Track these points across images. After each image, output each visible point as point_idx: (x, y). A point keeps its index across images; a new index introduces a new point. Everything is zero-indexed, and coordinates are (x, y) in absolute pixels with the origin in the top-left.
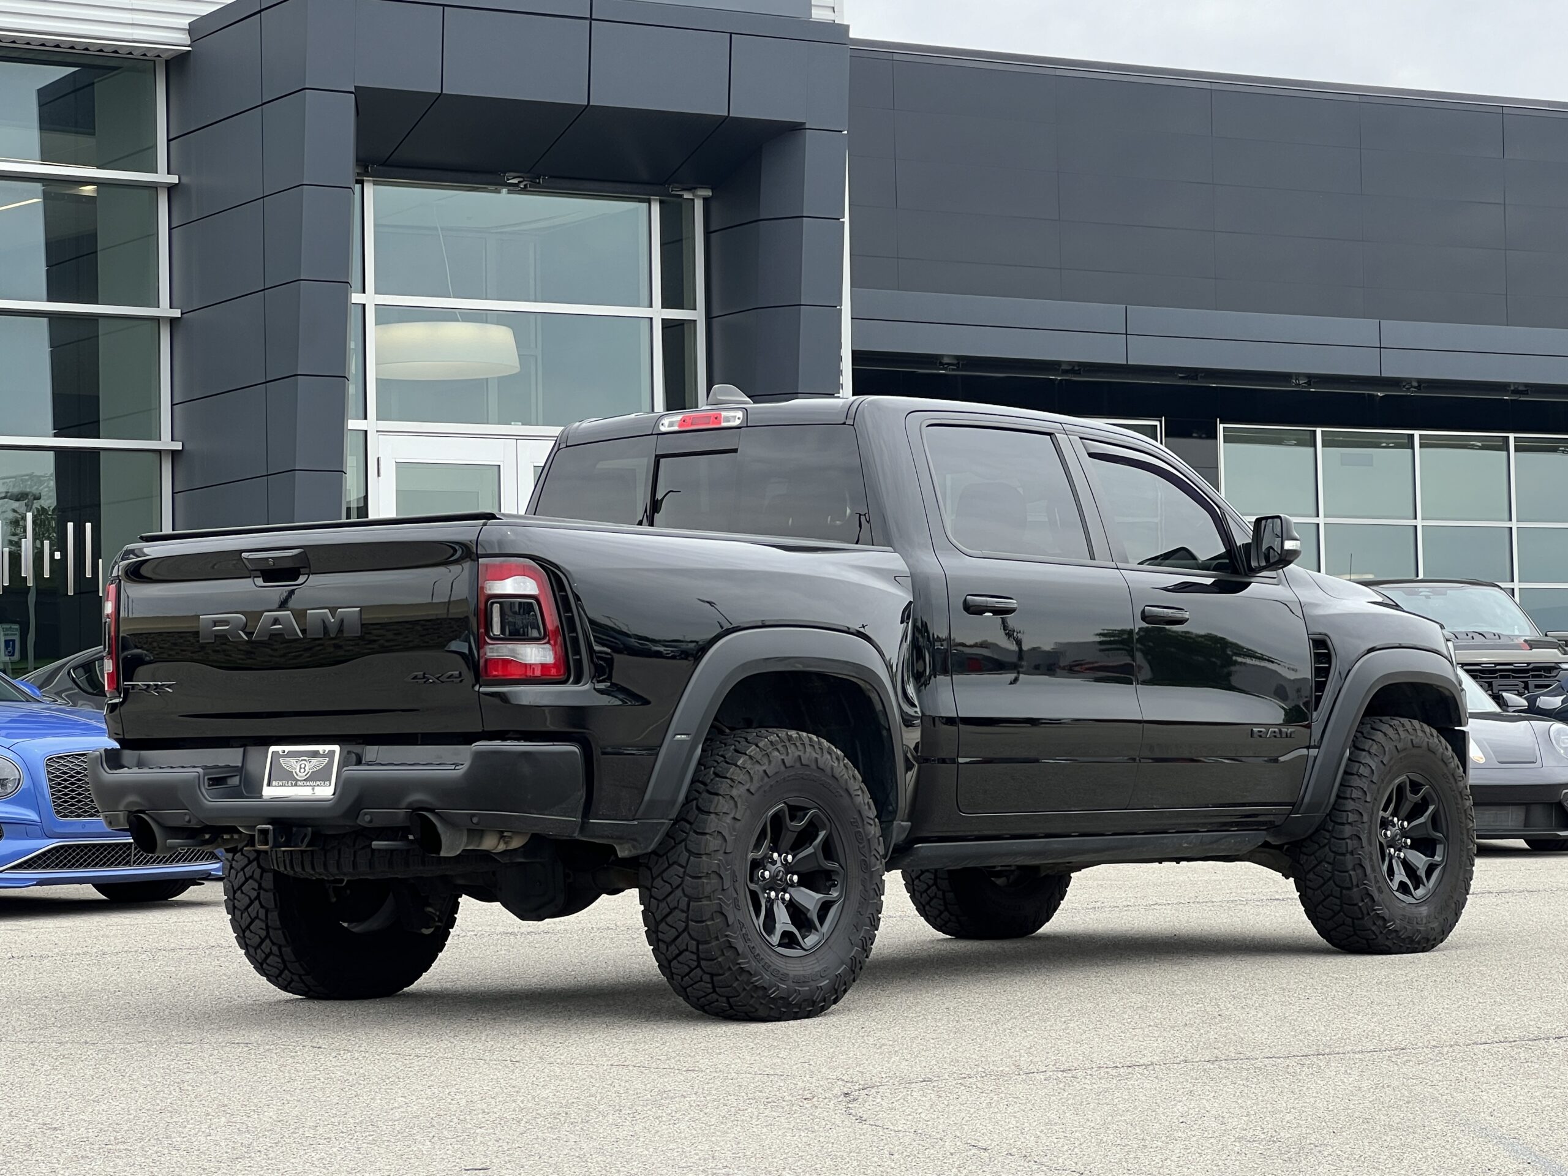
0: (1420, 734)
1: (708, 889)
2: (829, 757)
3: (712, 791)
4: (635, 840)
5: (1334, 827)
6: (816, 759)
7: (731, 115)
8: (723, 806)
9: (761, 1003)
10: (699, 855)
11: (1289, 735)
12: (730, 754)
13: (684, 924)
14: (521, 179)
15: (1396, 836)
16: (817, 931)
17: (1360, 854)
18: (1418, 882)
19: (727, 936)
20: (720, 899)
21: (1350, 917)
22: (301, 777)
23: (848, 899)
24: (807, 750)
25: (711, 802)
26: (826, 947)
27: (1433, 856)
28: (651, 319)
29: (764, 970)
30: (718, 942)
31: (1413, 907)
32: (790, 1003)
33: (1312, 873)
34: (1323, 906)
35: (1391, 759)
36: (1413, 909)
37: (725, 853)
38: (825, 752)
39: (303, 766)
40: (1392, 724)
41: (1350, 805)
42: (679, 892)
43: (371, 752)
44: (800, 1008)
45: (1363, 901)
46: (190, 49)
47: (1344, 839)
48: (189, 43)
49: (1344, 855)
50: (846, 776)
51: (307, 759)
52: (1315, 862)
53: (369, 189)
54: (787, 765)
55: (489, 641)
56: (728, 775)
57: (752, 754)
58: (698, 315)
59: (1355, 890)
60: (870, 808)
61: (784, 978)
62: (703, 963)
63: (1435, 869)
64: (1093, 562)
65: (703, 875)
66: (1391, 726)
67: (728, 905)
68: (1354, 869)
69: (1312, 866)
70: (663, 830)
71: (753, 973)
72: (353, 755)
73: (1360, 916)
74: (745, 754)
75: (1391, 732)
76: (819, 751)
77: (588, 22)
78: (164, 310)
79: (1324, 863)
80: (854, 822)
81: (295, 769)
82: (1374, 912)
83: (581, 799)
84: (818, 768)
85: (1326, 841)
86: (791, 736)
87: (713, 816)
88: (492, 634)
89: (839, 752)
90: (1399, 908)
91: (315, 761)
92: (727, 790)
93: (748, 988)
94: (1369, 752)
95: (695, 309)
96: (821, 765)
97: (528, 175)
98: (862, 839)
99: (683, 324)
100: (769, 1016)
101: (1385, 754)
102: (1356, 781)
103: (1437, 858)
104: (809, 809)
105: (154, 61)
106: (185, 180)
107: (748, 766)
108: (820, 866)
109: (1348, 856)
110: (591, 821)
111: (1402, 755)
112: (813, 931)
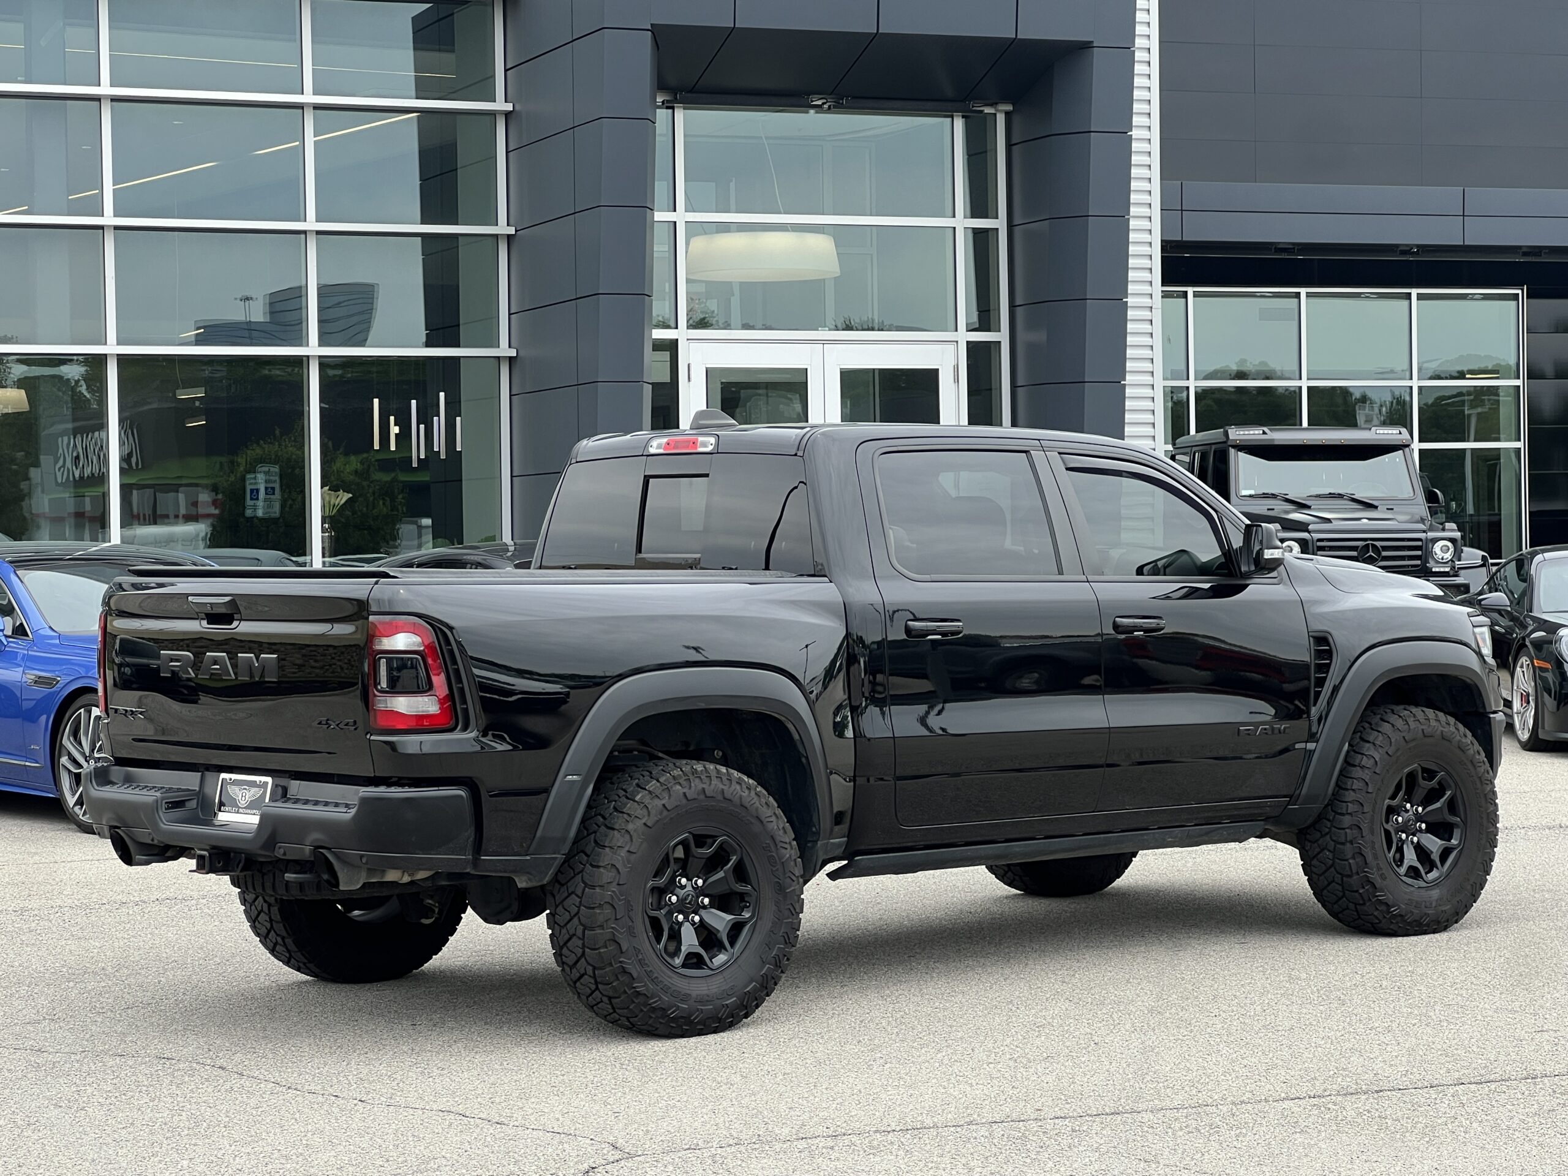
0: (1433, 723)
1: (601, 919)
2: (738, 787)
3: (609, 825)
4: (531, 874)
5: (1334, 817)
6: (723, 791)
7: (1018, 37)
8: (618, 840)
9: (661, 1023)
10: (593, 887)
11: (1282, 732)
12: (632, 789)
13: (581, 950)
14: (825, 101)
15: (1409, 821)
16: (726, 950)
17: (1359, 843)
18: (1431, 866)
19: (621, 962)
20: (613, 928)
21: (1352, 903)
22: (243, 805)
23: (761, 919)
24: (713, 782)
25: (606, 836)
26: (736, 966)
27: (1449, 840)
28: (954, 228)
29: (663, 992)
30: (611, 968)
31: (1423, 891)
32: (692, 1022)
33: (1315, 859)
34: (1328, 891)
35: (1398, 750)
36: (1423, 892)
37: (618, 884)
38: (734, 783)
39: (244, 794)
40: (1402, 715)
41: (1350, 796)
42: (576, 920)
43: (296, 787)
44: (704, 1025)
45: (1363, 888)
47: (1344, 829)
49: (1343, 844)
50: (757, 804)
51: (247, 788)
52: (1318, 850)
53: (680, 114)
54: (689, 797)
55: (376, 692)
56: (624, 810)
57: (651, 789)
58: (999, 223)
59: (1355, 877)
60: (785, 832)
61: (686, 998)
62: (600, 986)
63: (1452, 852)
64: (1061, 578)
65: (596, 905)
66: (1400, 716)
67: (621, 934)
68: (1354, 858)
69: (1315, 853)
70: (557, 864)
71: (649, 995)
72: (280, 788)
73: (1361, 902)
74: (645, 789)
75: (1399, 723)
76: (727, 782)
78: (503, 228)
79: (1326, 851)
80: (766, 847)
81: (238, 797)
82: (1376, 899)
83: (469, 838)
84: (724, 798)
85: (1327, 830)
86: (696, 770)
87: (607, 849)
88: (379, 687)
89: (751, 781)
90: (1406, 893)
91: (253, 790)
92: (623, 824)
93: (645, 1010)
94: (1374, 744)
95: (997, 218)
96: (728, 795)
98: (776, 862)
99: (986, 233)
100: (670, 1033)
101: (1391, 745)
102: (1357, 772)
103: (1454, 842)
104: (717, 836)
107: (647, 801)
108: (731, 889)
109: (1348, 845)
110: (482, 858)
111: (1411, 745)
112: (723, 951)
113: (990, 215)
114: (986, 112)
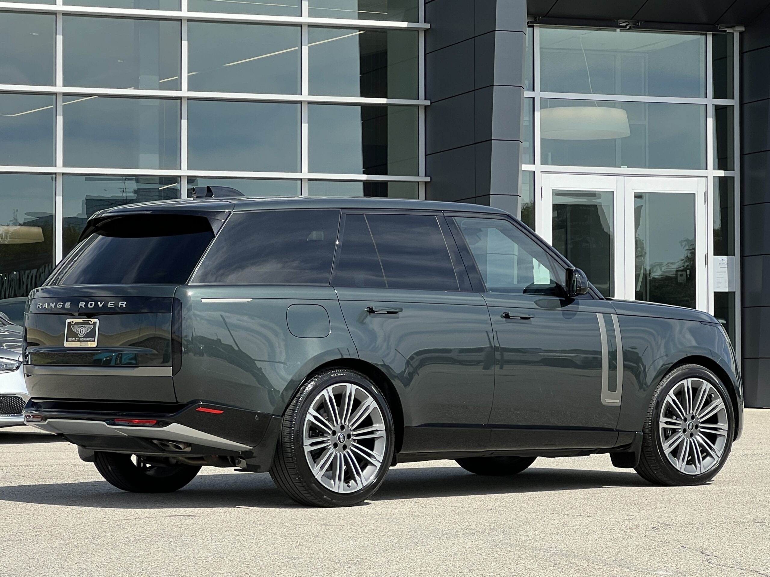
14: (627, 23)
28: (706, 105)
53: (537, 30)
58: (734, 102)
78: (422, 101)
95: (734, 99)
97: (631, 21)
99: (726, 108)
106: (432, 27)
113: (728, 97)
114: (728, 31)
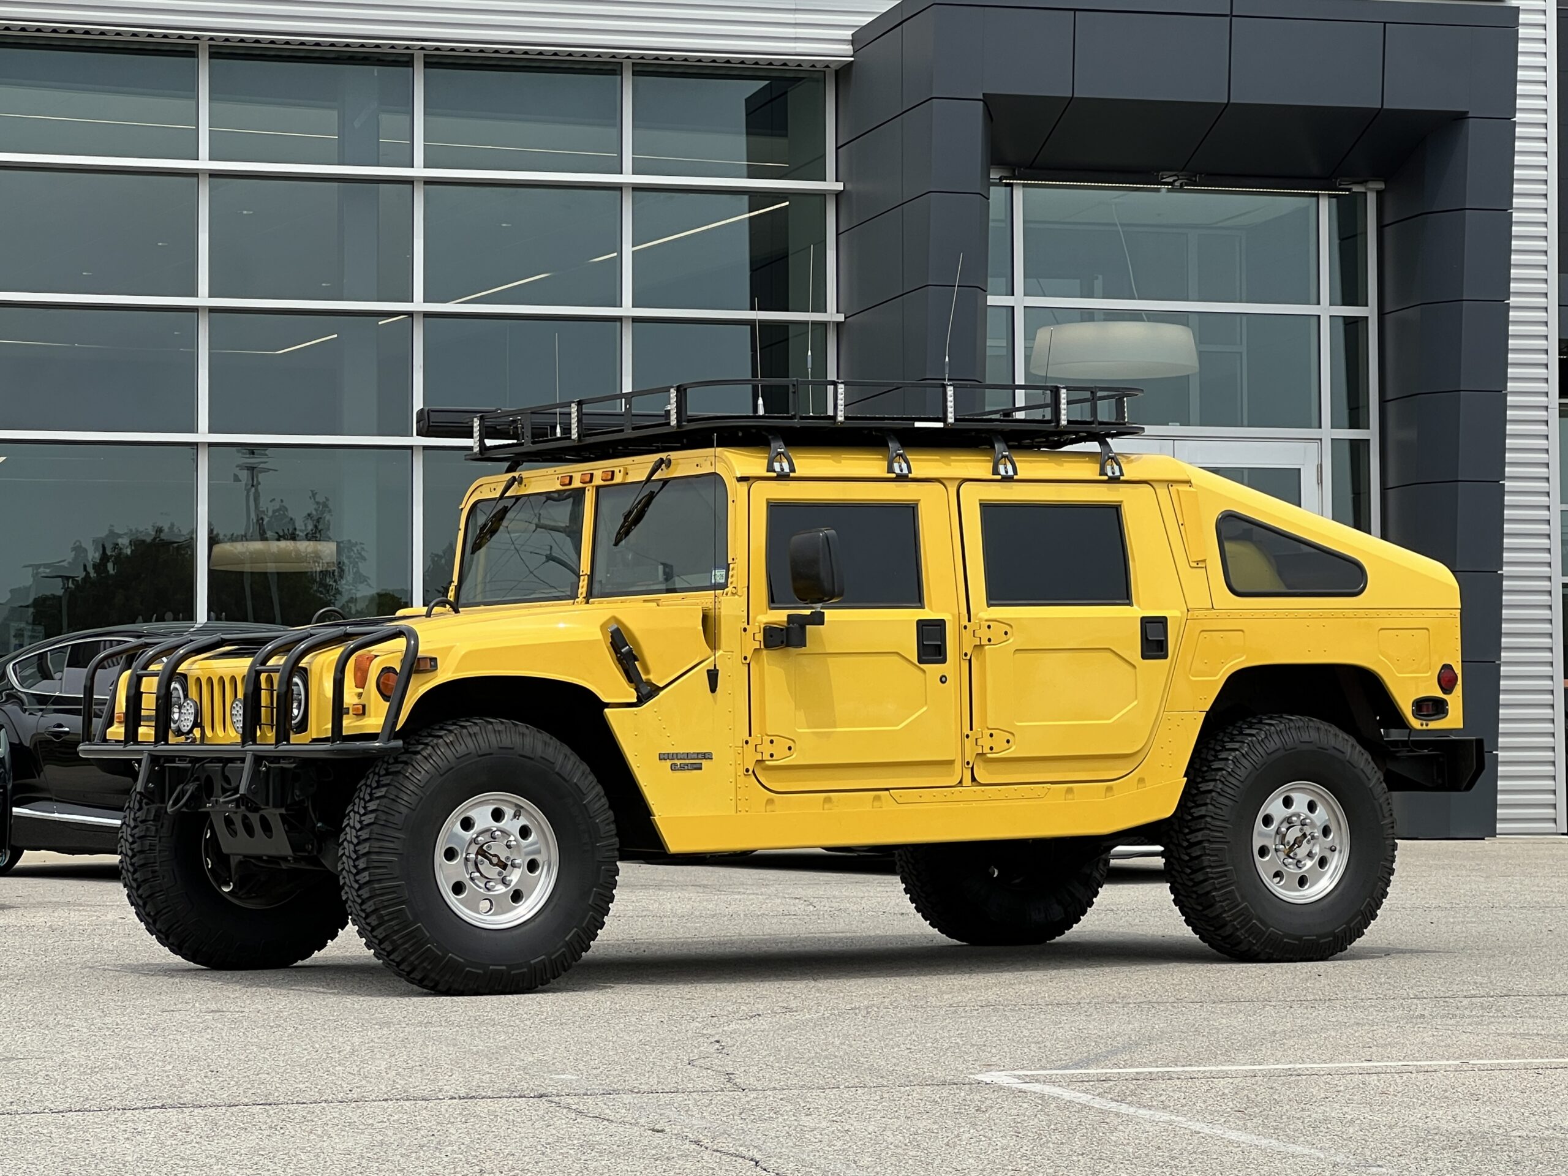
7: (1385, 107)
14: (1176, 178)
28: (1319, 316)
46: (852, 59)
48: (852, 53)
53: (1018, 192)
58: (1369, 311)
77: (1228, 19)
78: (832, 314)
95: (1367, 305)
97: (1184, 173)
99: (1357, 322)
105: (825, 72)
106: (849, 187)
113: (1360, 303)
114: (1354, 190)
